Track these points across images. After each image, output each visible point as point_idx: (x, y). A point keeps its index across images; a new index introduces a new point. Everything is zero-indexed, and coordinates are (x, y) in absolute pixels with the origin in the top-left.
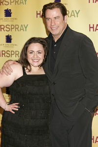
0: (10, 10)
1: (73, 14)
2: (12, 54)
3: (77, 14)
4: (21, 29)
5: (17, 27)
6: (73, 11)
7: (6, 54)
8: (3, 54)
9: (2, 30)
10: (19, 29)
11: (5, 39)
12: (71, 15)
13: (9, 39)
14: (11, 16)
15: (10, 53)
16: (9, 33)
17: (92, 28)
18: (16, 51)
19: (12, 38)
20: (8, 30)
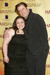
0: (8, 3)
1: (38, 5)
2: (8, 25)
3: (40, 5)
4: (13, 12)
5: (11, 11)
6: (38, 4)
7: (5, 24)
8: (4, 24)
9: (4, 13)
10: (12, 12)
11: (5, 17)
12: (37, 6)
13: (7, 17)
14: (8, 6)
15: (7, 24)
16: (7, 14)
17: (47, 12)
18: (10, 23)
19: (8, 16)
20: (6, 12)
